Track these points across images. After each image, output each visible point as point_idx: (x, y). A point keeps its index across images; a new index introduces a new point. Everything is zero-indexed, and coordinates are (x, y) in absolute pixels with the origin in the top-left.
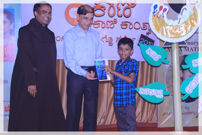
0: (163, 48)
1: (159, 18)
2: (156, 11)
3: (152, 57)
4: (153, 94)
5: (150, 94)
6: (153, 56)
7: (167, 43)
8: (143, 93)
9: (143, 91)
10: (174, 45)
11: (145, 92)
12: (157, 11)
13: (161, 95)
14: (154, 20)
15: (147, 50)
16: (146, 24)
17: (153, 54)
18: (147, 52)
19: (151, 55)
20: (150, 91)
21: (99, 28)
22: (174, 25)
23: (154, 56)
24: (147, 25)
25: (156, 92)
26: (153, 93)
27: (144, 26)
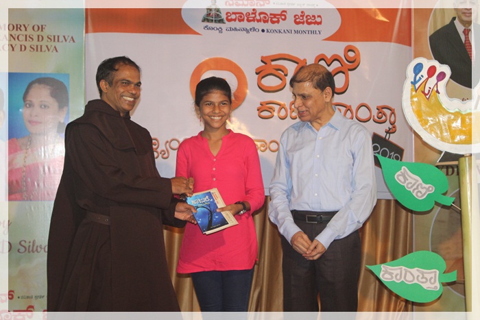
0: (437, 167)
1: (427, 95)
2: (420, 79)
3: (411, 190)
4: (416, 281)
5: (406, 281)
6: (412, 187)
7: (448, 156)
8: (390, 277)
9: (391, 274)
10: (465, 160)
11: (394, 276)
12: (423, 79)
13: (433, 284)
14: (415, 99)
15: (399, 173)
16: (384, 110)
17: (413, 182)
18: (399, 178)
19: (408, 184)
20: (408, 274)
21: (271, 119)
22: (464, 113)
23: (415, 187)
24: (388, 112)
25: (423, 275)
26: (416, 277)
27: (380, 114)
